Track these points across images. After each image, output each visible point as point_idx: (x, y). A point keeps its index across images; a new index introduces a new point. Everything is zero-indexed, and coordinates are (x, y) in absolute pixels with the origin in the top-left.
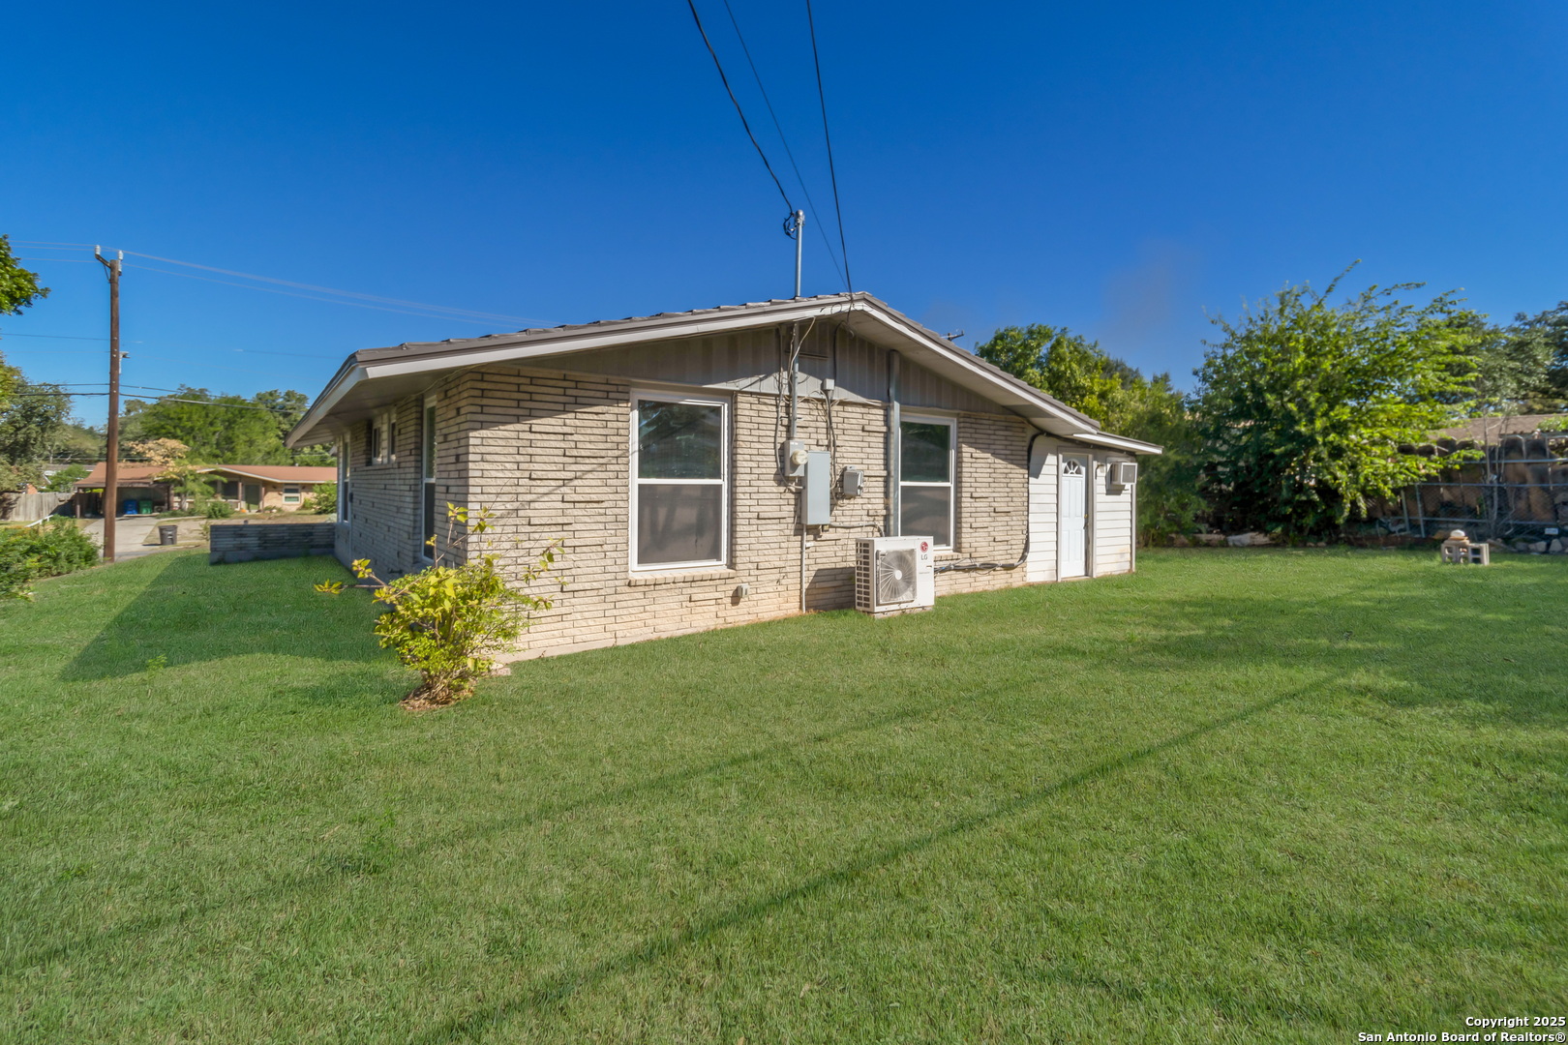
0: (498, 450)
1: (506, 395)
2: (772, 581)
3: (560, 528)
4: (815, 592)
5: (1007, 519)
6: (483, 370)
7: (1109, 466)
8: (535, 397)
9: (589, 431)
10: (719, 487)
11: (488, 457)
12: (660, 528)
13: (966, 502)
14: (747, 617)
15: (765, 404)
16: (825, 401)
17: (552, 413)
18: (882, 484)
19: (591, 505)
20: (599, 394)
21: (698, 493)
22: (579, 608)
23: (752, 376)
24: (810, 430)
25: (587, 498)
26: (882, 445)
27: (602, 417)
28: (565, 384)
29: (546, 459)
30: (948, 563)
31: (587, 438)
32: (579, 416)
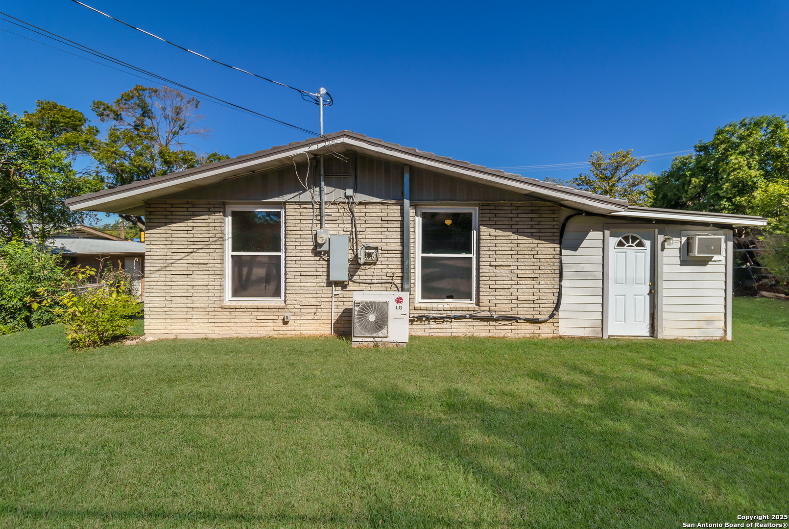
0: (157, 239)
1: (160, 213)
2: (311, 313)
3: (186, 276)
4: (343, 322)
5: (534, 283)
6: (149, 203)
7: (684, 239)
8: (174, 213)
9: (200, 228)
10: (280, 257)
11: (153, 243)
12: (244, 278)
13: (485, 269)
14: (293, 333)
15: (305, 208)
16: (349, 203)
17: (181, 220)
18: (399, 256)
19: (201, 266)
20: (204, 210)
21: (266, 260)
22: (195, 317)
23: (294, 192)
24: (338, 222)
25: (198, 262)
26: (399, 230)
27: (206, 221)
28: (187, 206)
29: (179, 243)
30: (464, 313)
31: (199, 232)
32: (195, 221)
